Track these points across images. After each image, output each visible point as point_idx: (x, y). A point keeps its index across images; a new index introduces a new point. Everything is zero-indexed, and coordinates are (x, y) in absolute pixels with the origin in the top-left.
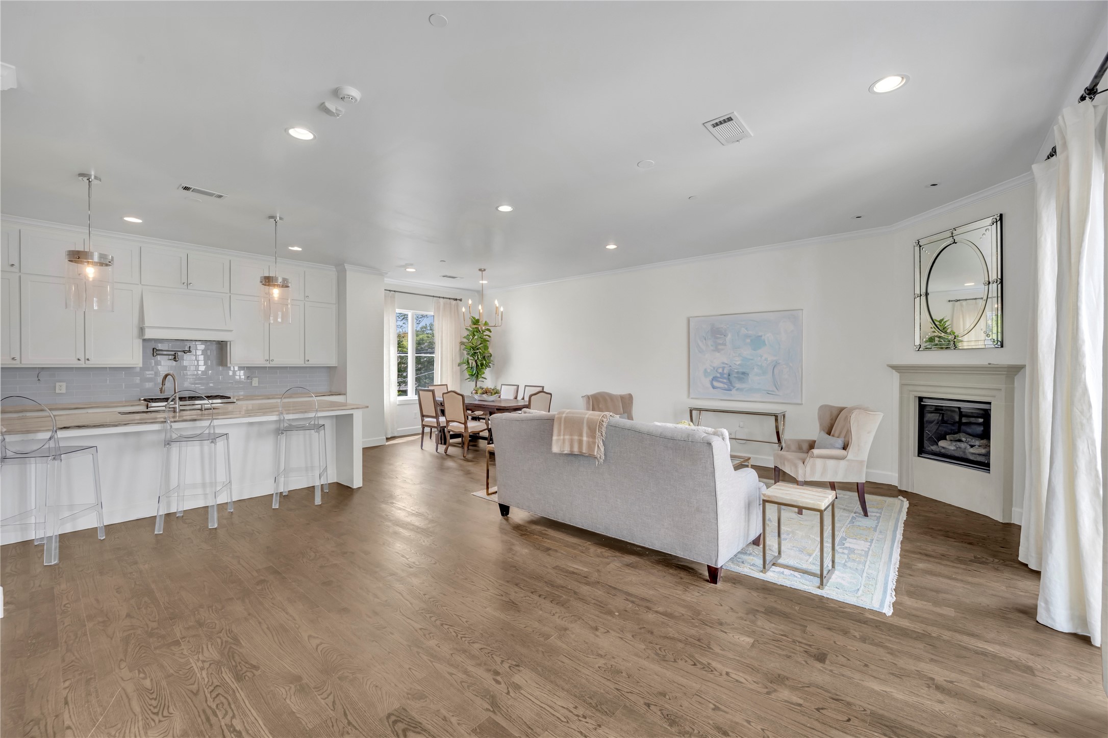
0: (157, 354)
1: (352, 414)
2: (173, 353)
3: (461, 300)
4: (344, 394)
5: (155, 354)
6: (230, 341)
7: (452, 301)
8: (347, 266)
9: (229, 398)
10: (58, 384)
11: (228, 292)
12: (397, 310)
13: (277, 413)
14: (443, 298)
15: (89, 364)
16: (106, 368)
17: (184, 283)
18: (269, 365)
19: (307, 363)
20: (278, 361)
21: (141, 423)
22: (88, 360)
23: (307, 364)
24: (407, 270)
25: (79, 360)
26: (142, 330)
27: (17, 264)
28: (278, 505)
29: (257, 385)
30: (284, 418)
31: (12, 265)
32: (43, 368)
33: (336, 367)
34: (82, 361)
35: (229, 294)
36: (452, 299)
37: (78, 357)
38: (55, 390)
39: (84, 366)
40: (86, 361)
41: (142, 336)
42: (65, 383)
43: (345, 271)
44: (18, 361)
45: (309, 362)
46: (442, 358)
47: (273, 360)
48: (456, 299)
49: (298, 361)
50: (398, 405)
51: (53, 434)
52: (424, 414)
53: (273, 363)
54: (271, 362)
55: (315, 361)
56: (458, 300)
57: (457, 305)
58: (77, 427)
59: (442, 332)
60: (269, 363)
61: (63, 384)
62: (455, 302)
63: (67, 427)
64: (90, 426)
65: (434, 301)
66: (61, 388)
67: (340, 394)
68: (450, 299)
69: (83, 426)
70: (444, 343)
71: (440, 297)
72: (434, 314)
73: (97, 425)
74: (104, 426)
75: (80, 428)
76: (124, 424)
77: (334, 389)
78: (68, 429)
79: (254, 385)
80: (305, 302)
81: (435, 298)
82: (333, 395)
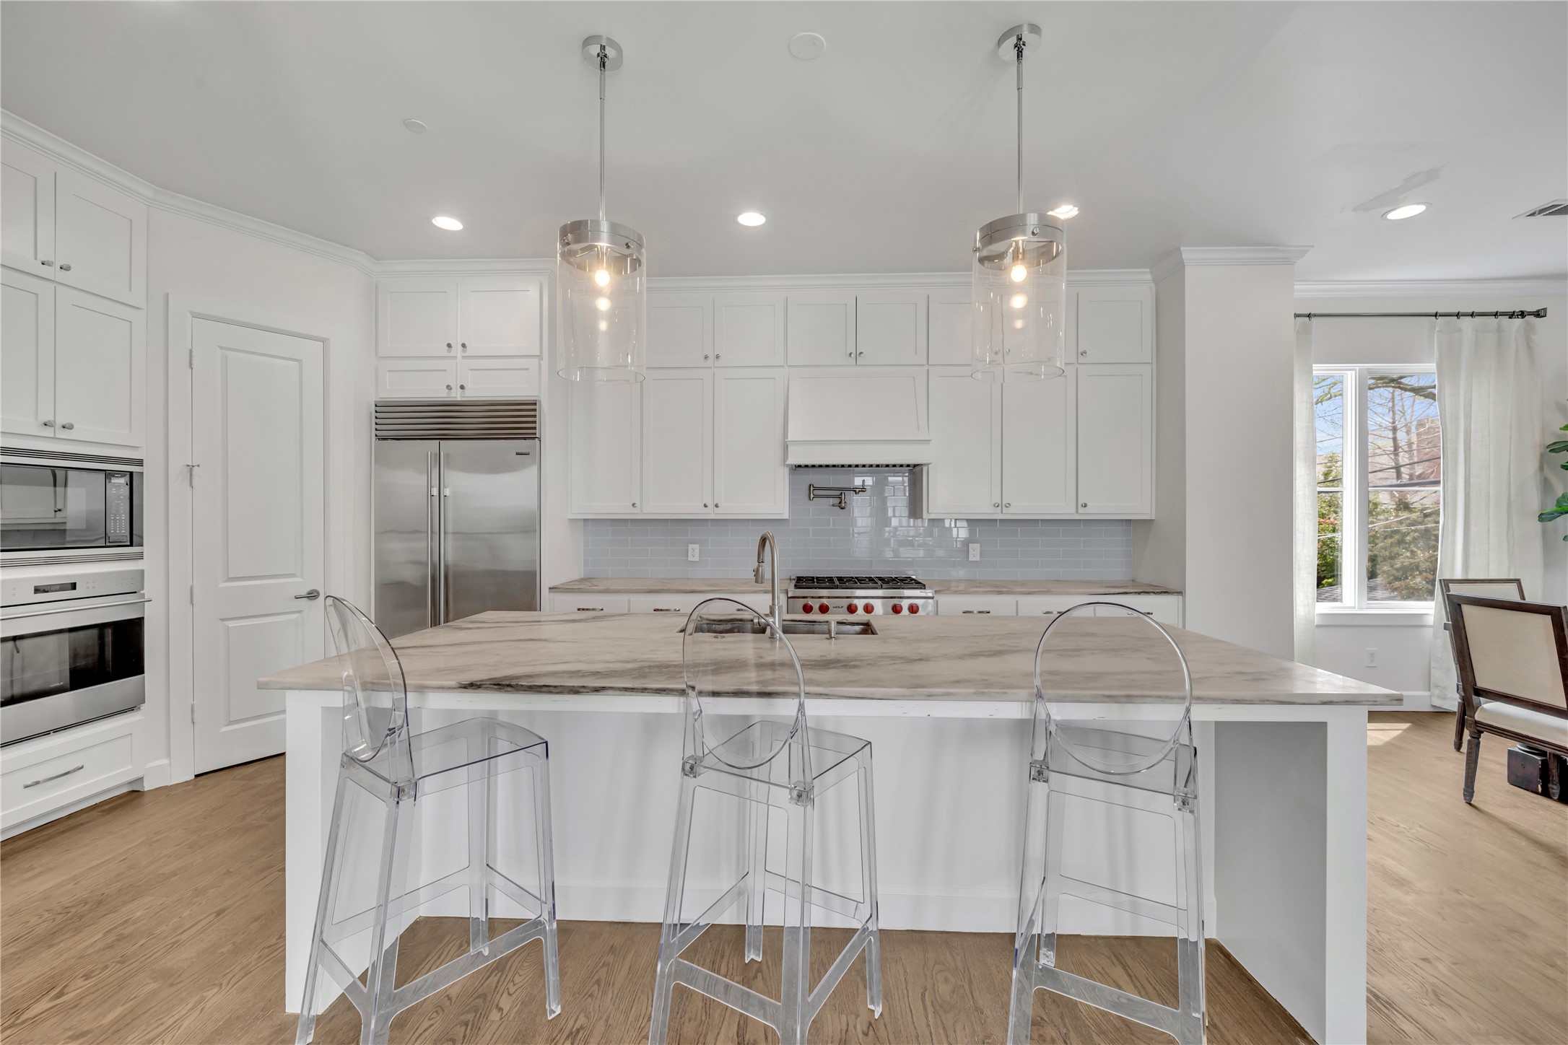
0: (816, 496)
1: (1324, 725)
2: (838, 493)
3: (1538, 314)
4: (1180, 593)
5: (812, 496)
6: (928, 464)
7: (1505, 320)
8: (1187, 254)
9: (923, 587)
10: (691, 546)
11: (925, 362)
12: (1315, 366)
13: (1023, 693)
14: (1472, 315)
15: (722, 513)
17: (851, 354)
18: (1000, 517)
19: (1081, 510)
20: (1021, 508)
21: (632, 690)
22: (720, 505)
23: (1083, 514)
24: (1393, 216)
25: (706, 506)
26: (786, 450)
29: (977, 559)
30: (1048, 715)
32: (673, 520)
33: (1150, 522)
34: (710, 509)
35: (926, 368)
36: (1503, 314)
37: (704, 502)
38: (688, 557)
39: (716, 515)
40: (716, 508)
41: (787, 459)
43: (1181, 266)
44: (639, 511)
45: (1087, 510)
46: (1467, 495)
47: (1008, 505)
48: (1523, 314)
49: (1063, 508)
50: (1318, 626)
52: (1482, 683)
53: (1010, 510)
54: (1004, 508)
55: (1099, 507)
56: (1530, 314)
57: (1528, 333)
58: (496, 687)
59: (1468, 417)
60: (1002, 512)
61: (697, 547)
62: (1518, 322)
63: (477, 685)
64: (522, 685)
65: (1437, 329)
66: (694, 552)
67: (1165, 592)
68: (1496, 315)
69: (509, 686)
70: (1475, 447)
71: (1458, 315)
72: (1435, 367)
73: (537, 686)
74: (551, 689)
75: (500, 689)
76: (595, 688)
77: (1145, 577)
78: (479, 690)
79: (971, 558)
80: (1077, 365)
81: (1440, 319)
82: (1148, 593)
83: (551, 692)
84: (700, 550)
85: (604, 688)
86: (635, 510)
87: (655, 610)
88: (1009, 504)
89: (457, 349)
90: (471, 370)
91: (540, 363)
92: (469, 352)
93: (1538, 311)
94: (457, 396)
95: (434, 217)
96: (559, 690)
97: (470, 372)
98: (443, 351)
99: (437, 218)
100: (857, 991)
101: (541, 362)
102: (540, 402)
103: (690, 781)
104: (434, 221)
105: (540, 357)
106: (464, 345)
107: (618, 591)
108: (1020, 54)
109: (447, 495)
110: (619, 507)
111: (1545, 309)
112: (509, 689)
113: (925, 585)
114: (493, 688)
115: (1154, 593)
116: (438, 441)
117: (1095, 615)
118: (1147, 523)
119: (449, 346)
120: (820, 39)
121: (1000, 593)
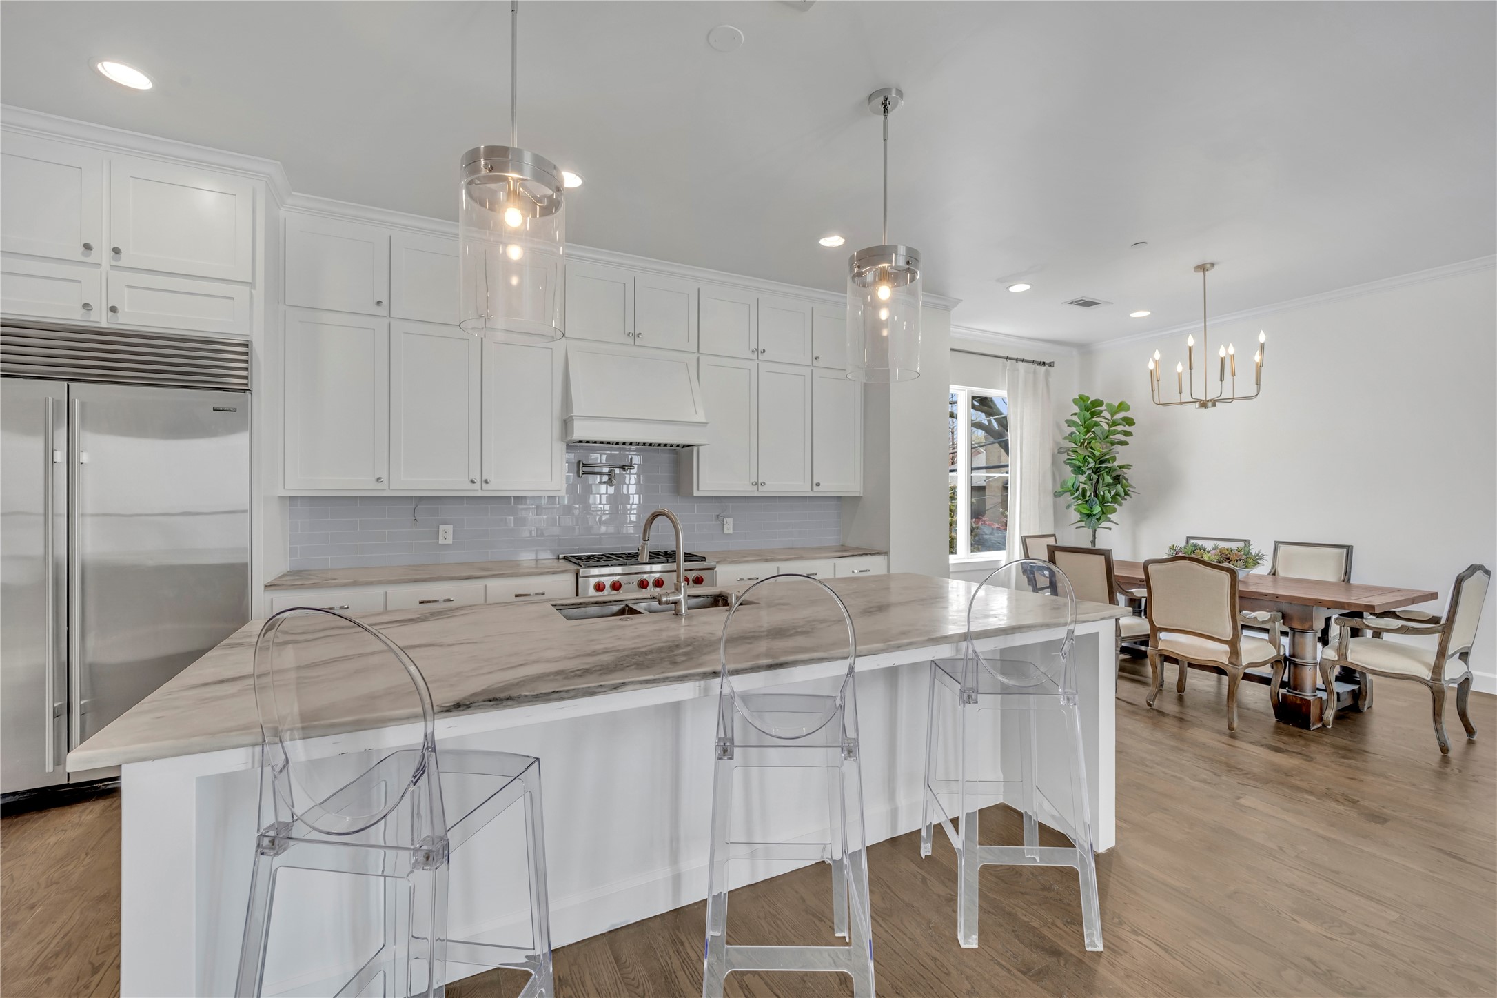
0: (585, 473)
1: (1098, 634)
2: (607, 470)
3: (1051, 365)
4: (886, 553)
5: (582, 472)
6: (698, 446)
7: (1037, 366)
9: (703, 559)
10: (442, 527)
11: (696, 350)
14: (1022, 360)
15: (489, 491)
16: (509, 497)
17: (629, 334)
18: (758, 493)
19: (816, 488)
20: (776, 485)
22: (486, 482)
23: (818, 492)
24: (1012, 289)
25: (473, 482)
26: (566, 424)
27: (385, 302)
28: (975, 937)
29: (731, 532)
31: (379, 303)
32: (421, 498)
33: (860, 497)
34: (477, 486)
35: (696, 355)
36: (1036, 362)
37: (471, 478)
38: (438, 539)
39: (480, 494)
40: (484, 484)
41: (566, 436)
42: (452, 526)
44: (384, 485)
45: (820, 489)
46: (1021, 480)
48: (1044, 364)
49: (801, 487)
51: (430, 724)
53: (765, 488)
54: (761, 487)
55: (827, 486)
56: (1047, 364)
57: (1047, 374)
58: (492, 703)
59: (1022, 428)
60: (758, 490)
61: (450, 528)
62: (1043, 368)
63: (465, 705)
64: (526, 696)
65: (1008, 368)
66: (446, 534)
67: (878, 553)
68: (1033, 362)
69: (509, 699)
70: (1025, 449)
71: (1017, 360)
72: (1006, 393)
73: (545, 694)
74: (563, 694)
75: (497, 704)
76: (613, 685)
77: (851, 542)
78: (469, 711)
79: (726, 532)
80: (812, 368)
81: (1009, 361)
82: (867, 554)
83: (563, 699)
84: (454, 531)
85: (623, 684)
86: (379, 486)
87: (420, 603)
88: (764, 483)
89: (102, 254)
90: (128, 287)
91: (251, 294)
92: (124, 260)
93: (1050, 363)
94: (101, 319)
95: (101, 61)
96: (572, 694)
97: (126, 289)
98: (77, 253)
99: (105, 64)
100: (818, 927)
101: (253, 291)
102: (252, 342)
103: (725, 762)
104: (99, 66)
105: (251, 284)
106: (116, 251)
107: (371, 584)
108: (885, 110)
109: (84, 462)
110: (359, 482)
111: (1053, 362)
112: (509, 703)
113: (705, 558)
114: (487, 706)
115: (870, 554)
116: (66, 383)
117: (835, 576)
118: (856, 500)
119: (87, 247)
120: (740, 35)
121: (766, 560)
